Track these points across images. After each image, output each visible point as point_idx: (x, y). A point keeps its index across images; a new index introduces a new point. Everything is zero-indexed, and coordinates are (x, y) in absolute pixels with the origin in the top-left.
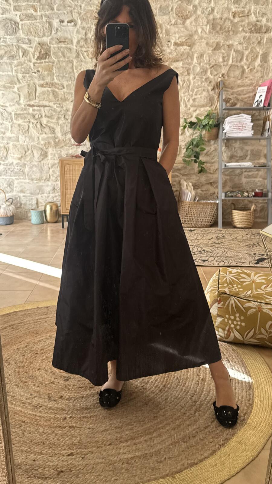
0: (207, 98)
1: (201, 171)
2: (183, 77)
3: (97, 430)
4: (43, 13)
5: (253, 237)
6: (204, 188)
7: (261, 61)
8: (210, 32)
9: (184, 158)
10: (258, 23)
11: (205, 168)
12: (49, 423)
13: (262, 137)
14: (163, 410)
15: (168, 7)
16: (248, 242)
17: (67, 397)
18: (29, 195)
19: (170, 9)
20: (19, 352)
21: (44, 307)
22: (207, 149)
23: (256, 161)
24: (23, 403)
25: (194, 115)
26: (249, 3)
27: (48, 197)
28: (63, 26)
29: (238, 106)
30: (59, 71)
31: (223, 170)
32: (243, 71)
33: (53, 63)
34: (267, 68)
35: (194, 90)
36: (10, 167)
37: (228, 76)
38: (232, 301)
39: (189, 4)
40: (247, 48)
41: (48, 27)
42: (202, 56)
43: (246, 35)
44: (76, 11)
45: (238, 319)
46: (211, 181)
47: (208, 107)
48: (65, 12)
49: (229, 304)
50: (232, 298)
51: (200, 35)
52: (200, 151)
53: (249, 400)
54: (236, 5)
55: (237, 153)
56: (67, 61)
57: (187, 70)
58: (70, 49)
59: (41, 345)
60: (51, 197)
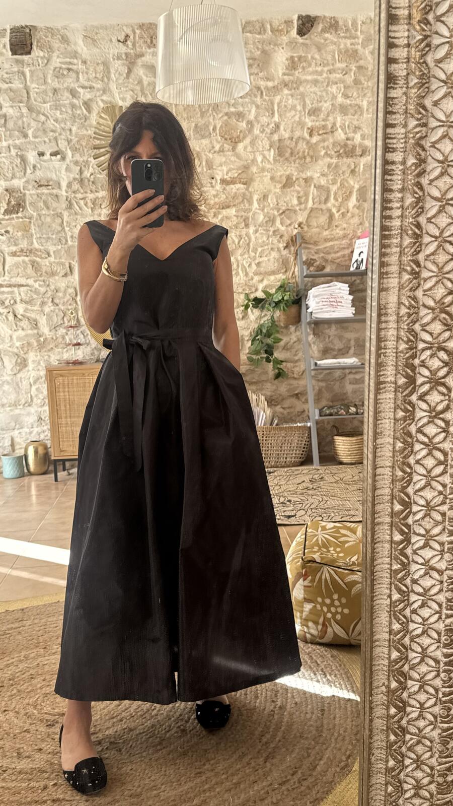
0: (278, 260)
1: (279, 375)
2: (238, 230)
4: (11, 142)
6: (287, 404)
7: (358, 200)
8: (274, 160)
9: (249, 355)
10: (349, 142)
11: (285, 370)
12: (17, 797)
14: (212, 762)
15: (208, 126)
19: (211, 128)
21: (18, 610)
22: (285, 339)
25: (261, 287)
26: (333, 113)
27: (31, 433)
28: (44, 161)
29: (328, 270)
30: (41, 230)
31: (313, 373)
32: (331, 217)
33: (30, 218)
34: (368, 210)
35: (257, 250)
37: (309, 226)
38: (326, 573)
39: (240, 120)
40: (334, 182)
41: (21, 163)
42: (265, 197)
43: (332, 161)
44: (63, 137)
45: (337, 603)
46: (296, 392)
47: (281, 275)
48: (46, 139)
49: (320, 578)
50: (326, 568)
51: (261, 165)
52: (274, 343)
53: (356, 734)
54: (312, 117)
55: (333, 344)
56: (53, 215)
57: (244, 220)
58: (57, 196)
59: (9, 672)
60: (35, 432)
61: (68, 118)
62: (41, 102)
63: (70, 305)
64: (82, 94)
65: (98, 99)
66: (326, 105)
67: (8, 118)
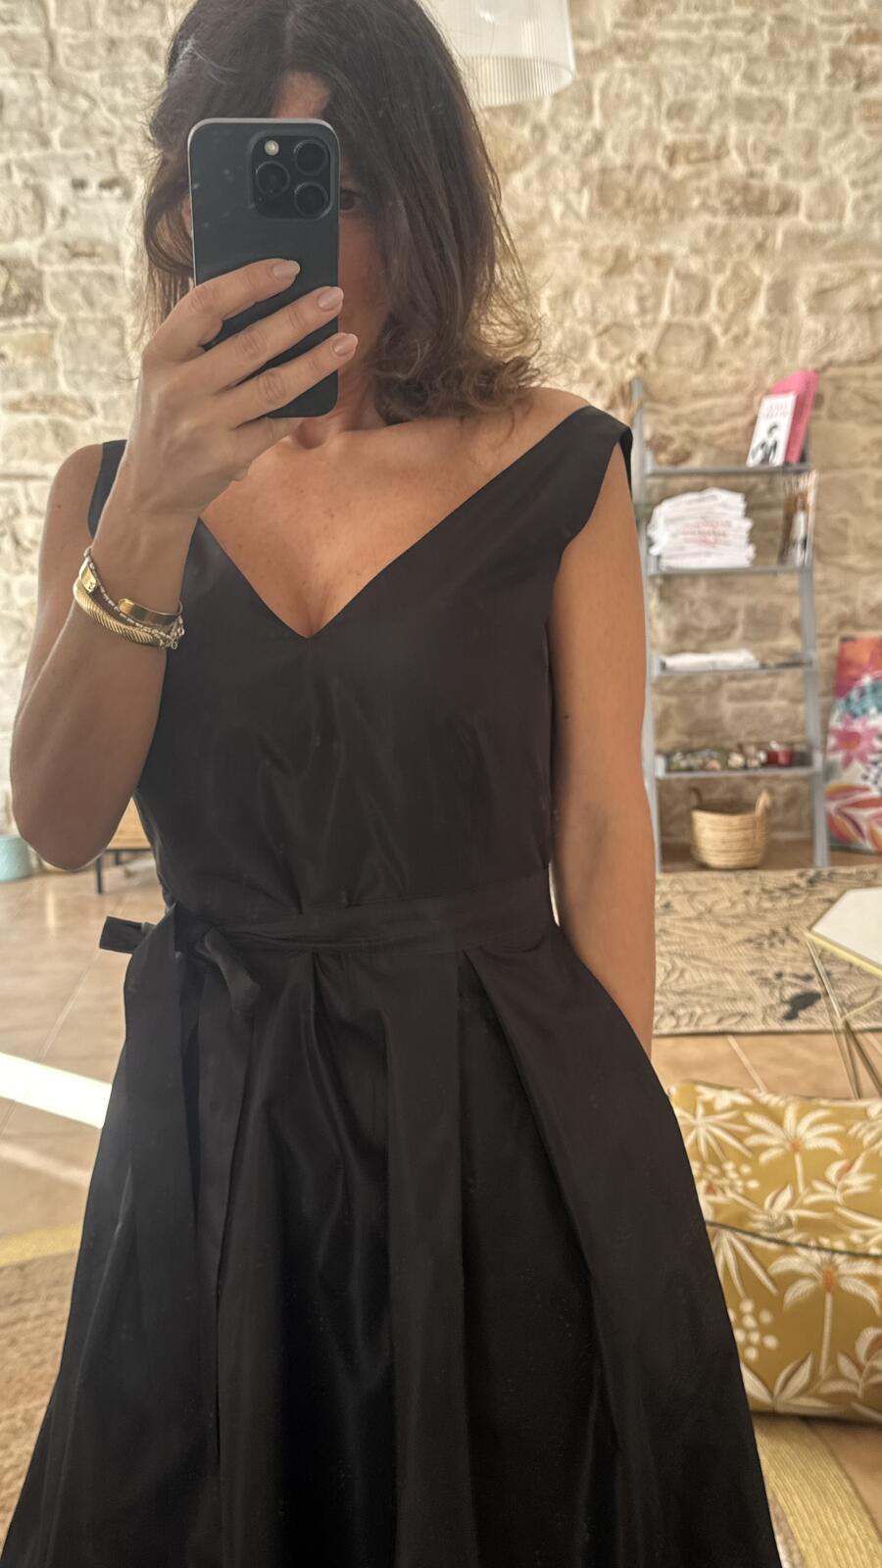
4: (12, 155)
5: (767, 905)
7: (769, 310)
8: (591, 213)
10: (755, 183)
13: (782, 566)
16: (754, 923)
23: (767, 645)
26: (721, 115)
28: (86, 200)
29: (696, 463)
30: (75, 355)
31: (654, 680)
32: (710, 344)
33: (53, 327)
34: (790, 333)
37: (660, 362)
38: (726, 1250)
40: (719, 267)
41: (34, 204)
42: (567, 294)
43: (716, 221)
44: (128, 147)
45: (749, 1322)
48: (91, 152)
50: (725, 1235)
51: (559, 223)
54: (675, 122)
55: (698, 617)
56: (103, 321)
58: (111, 278)
62: (79, 68)
66: (705, 97)
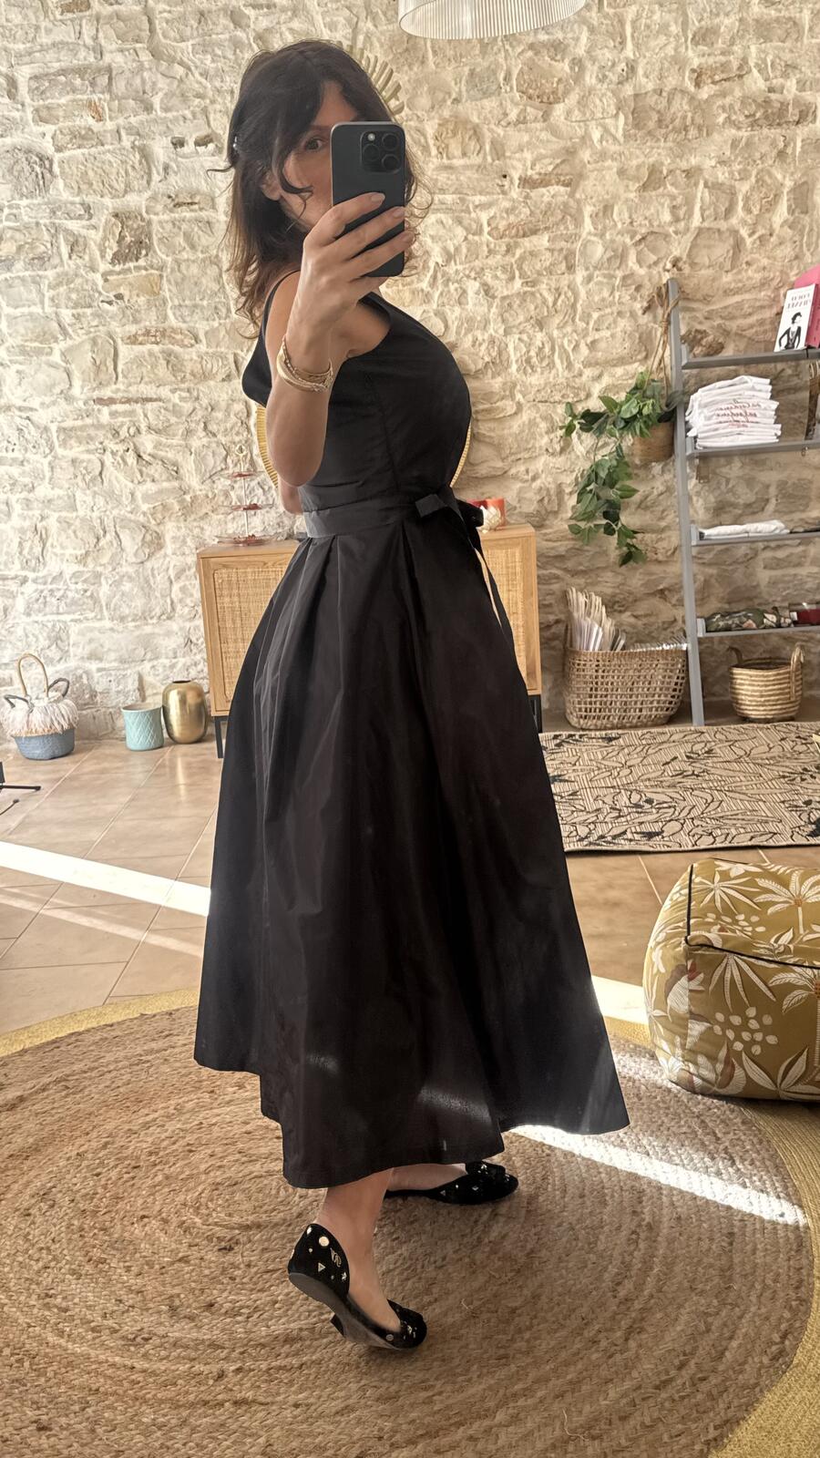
0: (630, 336)
1: (627, 558)
2: (554, 278)
3: (320, 1410)
4: (121, 121)
6: (642, 608)
7: (791, 211)
8: (627, 136)
9: (573, 522)
10: (773, 96)
11: (640, 547)
12: (170, 1393)
13: (809, 442)
14: (527, 1335)
15: (494, 73)
16: (788, 763)
17: (227, 1306)
18: (115, 664)
19: (501, 76)
20: (85, 1163)
21: (162, 1014)
22: (642, 489)
23: (797, 516)
24: (93, 1330)
25: (597, 389)
26: (742, 37)
27: (173, 666)
28: (184, 156)
29: (729, 352)
30: (181, 292)
31: (694, 551)
32: (738, 246)
33: (161, 268)
34: (811, 230)
35: (589, 315)
36: (54, 586)
37: (693, 265)
38: (733, 969)
39: (558, 57)
40: (744, 176)
41: (140, 163)
42: (607, 209)
43: (740, 133)
44: (218, 107)
45: (754, 1024)
46: (661, 587)
47: (636, 364)
48: (188, 114)
49: (722, 977)
50: (732, 959)
51: (599, 147)
52: (622, 498)
53: (797, 1288)
54: (700, 47)
55: (734, 494)
56: (203, 260)
57: (566, 258)
58: (208, 222)
59: (150, 1140)
60: (180, 665)
61: (226, 69)
62: (175, 40)
63: (238, 434)
64: (253, 19)
65: (284, 28)
66: (727, 21)
67: (114, 73)
